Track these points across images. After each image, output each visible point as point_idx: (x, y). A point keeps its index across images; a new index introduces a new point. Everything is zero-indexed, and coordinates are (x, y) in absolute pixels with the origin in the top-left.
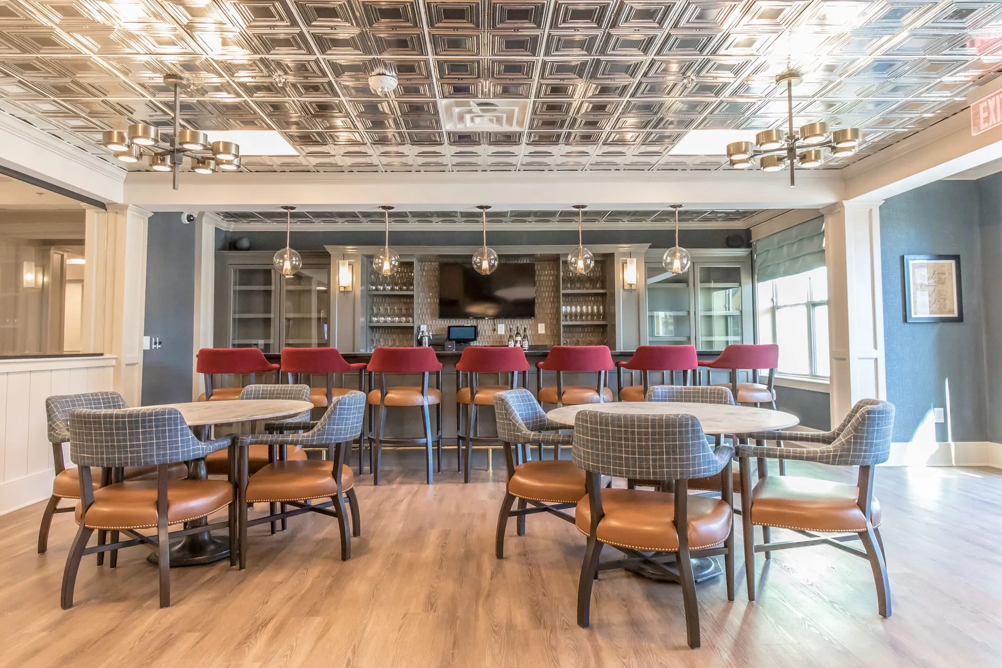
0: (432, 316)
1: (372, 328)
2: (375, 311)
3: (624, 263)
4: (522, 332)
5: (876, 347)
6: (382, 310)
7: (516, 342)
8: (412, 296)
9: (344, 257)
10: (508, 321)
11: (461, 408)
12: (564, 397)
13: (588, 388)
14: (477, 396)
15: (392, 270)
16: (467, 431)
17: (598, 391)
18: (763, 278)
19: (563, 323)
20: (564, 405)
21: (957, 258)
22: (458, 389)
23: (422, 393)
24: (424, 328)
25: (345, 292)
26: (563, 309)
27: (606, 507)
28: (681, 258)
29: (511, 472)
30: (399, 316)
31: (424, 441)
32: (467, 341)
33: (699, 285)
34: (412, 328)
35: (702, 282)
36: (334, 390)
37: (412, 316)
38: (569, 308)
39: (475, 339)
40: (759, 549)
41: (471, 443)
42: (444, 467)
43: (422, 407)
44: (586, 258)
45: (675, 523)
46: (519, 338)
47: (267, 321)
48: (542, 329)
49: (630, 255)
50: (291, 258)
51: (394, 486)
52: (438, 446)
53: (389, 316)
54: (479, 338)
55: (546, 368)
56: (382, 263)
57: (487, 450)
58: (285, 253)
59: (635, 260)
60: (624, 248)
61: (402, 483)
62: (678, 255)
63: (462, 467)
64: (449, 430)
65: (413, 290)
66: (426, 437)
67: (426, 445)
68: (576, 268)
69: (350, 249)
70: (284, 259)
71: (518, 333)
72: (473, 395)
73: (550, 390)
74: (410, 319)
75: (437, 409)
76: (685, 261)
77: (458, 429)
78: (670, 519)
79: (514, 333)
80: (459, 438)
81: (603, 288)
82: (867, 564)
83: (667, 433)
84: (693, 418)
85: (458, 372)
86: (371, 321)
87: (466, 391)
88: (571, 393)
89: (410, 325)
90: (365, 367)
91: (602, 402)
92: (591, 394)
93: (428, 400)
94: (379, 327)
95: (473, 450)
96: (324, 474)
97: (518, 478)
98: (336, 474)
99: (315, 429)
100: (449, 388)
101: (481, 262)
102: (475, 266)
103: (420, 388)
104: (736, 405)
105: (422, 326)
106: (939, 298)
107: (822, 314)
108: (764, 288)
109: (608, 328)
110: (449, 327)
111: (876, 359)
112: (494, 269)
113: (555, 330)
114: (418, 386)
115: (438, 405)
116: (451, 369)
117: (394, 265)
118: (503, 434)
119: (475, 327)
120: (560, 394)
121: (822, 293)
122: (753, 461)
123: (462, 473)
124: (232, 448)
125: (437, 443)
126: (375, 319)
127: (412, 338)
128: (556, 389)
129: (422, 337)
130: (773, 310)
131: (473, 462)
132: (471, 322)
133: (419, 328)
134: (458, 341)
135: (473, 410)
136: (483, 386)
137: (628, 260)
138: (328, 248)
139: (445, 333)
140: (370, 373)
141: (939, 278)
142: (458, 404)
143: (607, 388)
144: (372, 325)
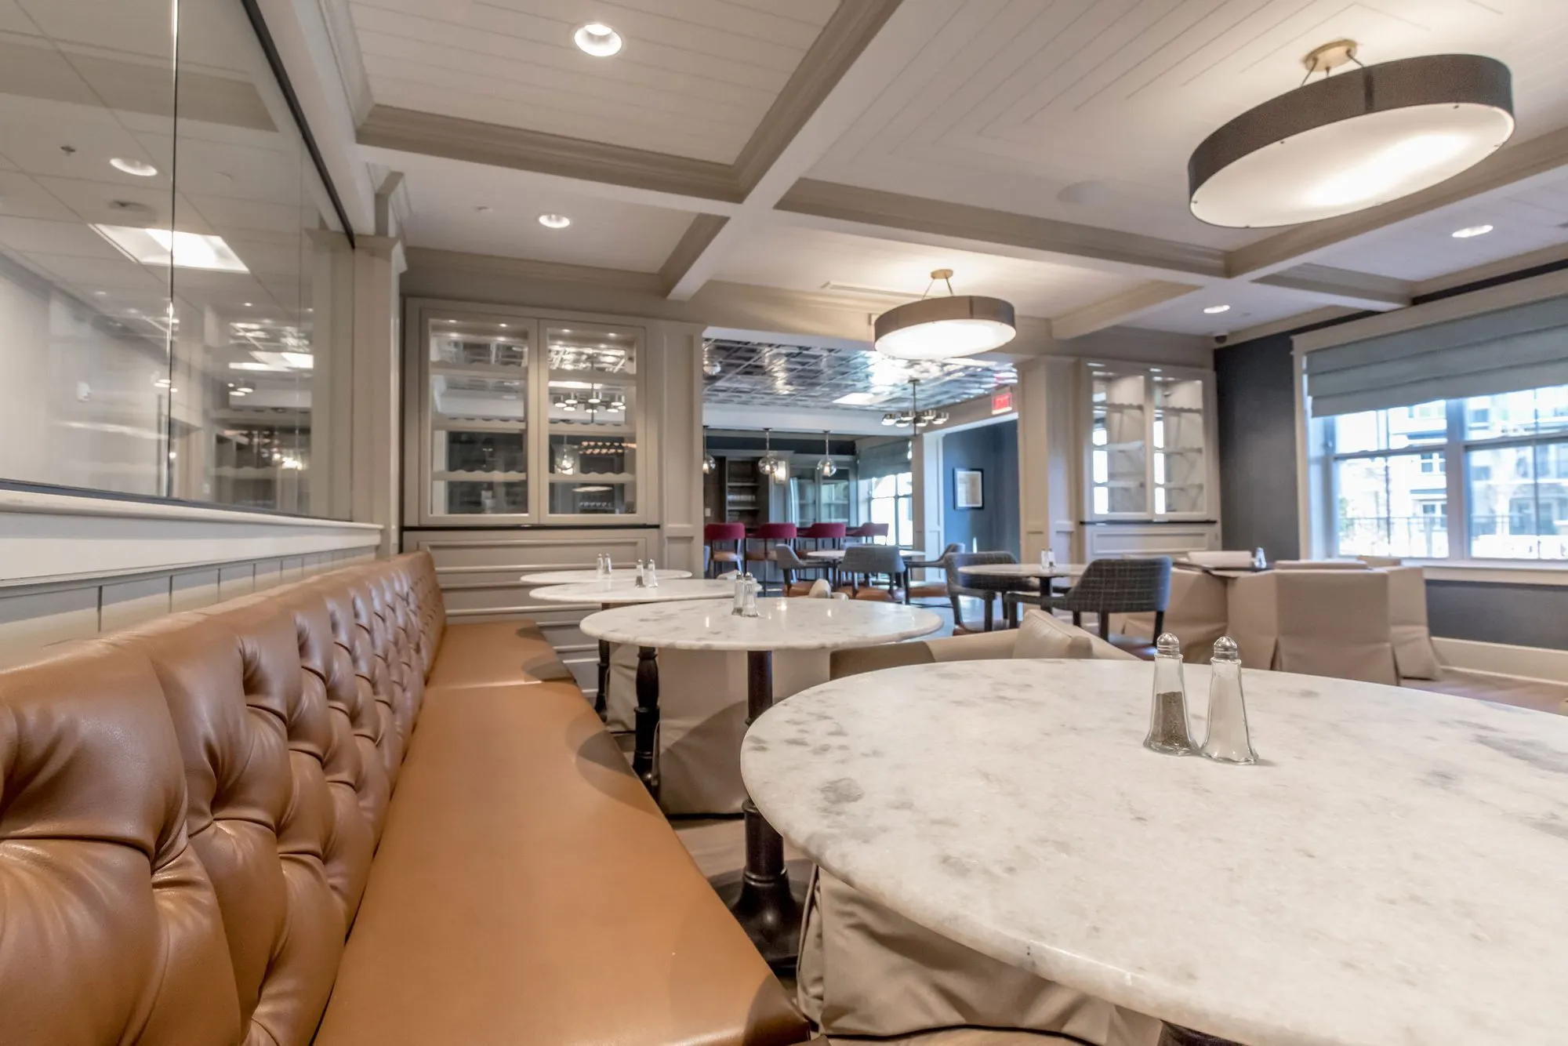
5: (939, 524)
18: (864, 477)
19: (728, 508)
21: (982, 471)
26: (728, 498)
38: (732, 496)
49: (782, 459)
60: (771, 453)
81: (754, 482)
106: (972, 495)
107: (905, 505)
108: (863, 484)
109: (760, 511)
111: (939, 533)
121: (908, 490)
130: (870, 499)
137: (779, 463)
141: (973, 482)
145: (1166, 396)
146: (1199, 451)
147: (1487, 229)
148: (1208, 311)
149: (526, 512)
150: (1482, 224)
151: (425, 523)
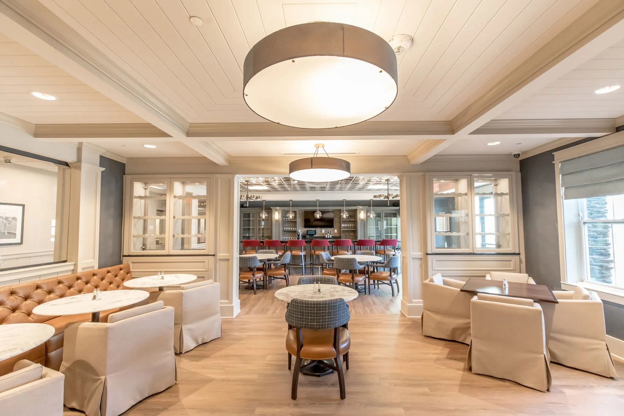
0: (302, 227)
1: (284, 231)
2: (285, 226)
3: (360, 212)
4: (330, 232)
6: (287, 225)
7: (328, 235)
8: (296, 221)
9: (277, 210)
10: (325, 229)
11: (311, 256)
12: (339, 253)
13: (346, 251)
14: (316, 252)
15: (292, 217)
16: (313, 262)
17: (348, 252)
19: (342, 230)
20: (339, 255)
22: (311, 250)
23: (301, 252)
24: (300, 231)
25: (277, 221)
26: (342, 225)
27: (340, 276)
28: (373, 214)
29: (323, 271)
30: (292, 227)
31: (302, 264)
32: (313, 235)
33: (384, 218)
34: (296, 231)
35: (385, 217)
36: (278, 251)
37: (296, 227)
38: (344, 225)
39: (315, 234)
40: (376, 284)
41: (314, 265)
42: (307, 272)
43: (301, 255)
44: (346, 214)
45: (352, 278)
46: (329, 234)
47: (249, 229)
48: (336, 231)
49: (362, 210)
50: (265, 214)
51: (294, 276)
52: (305, 266)
53: (289, 227)
54: (316, 234)
55: (334, 245)
56: (290, 215)
57: (318, 267)
58: (263, 213)
59: (363, 211)
60: (361, 207)
61: (296, 275)
62: (372, 213)
63: (312, 272)
64: (308, 262)
65: (296, 220)
66: (302, 263)
67: (302, 265)
68: (343, 217)
69: (278, 208)
70: (263, 215)
71: (328, 233)
72: (315, 252)
73: (335, 251)
74: (296, 228)
75: (305, 256)
76: (374, 215)
77: (311, 261)
78: (351, 277)
79: (327, 233)
80: (311, 264)
81: (354, 219)
82: (391, 287)
83: (350, 261)
84: (355, 259)
85: (311, 246)
86: (284, 229)
87: (313, 251)
88: (340, 252)
89: (296, 230)
90: (286, 244)
91: (349, 254)
92: (346, 252)
93: (303, 254)
94: (286, 231)
95: (315, 267)
96: (283, 270)
97: (324, 271)
98: (285, 270)
99: (281, 260)
100: (308, 250)
101: (317, 215)
102: (315, 216)
103: (301, 250)
104: (376, 256)
105: (299, 230)
109: (356, 231)
110: (307, 231)
112: (320, 217)
113: (340, 231)
114: (300, 250)
115: (305, 255)
116: (308, 245)
117: (293, 216)
118: (321, 262)
119: (315, 231)
120: (338, 252)
122: (375, 268)
123: (312, 273)
124: (263, 265)
125: (305, 265)
126: (285, 228)
127: (296, 234)
128: (337, 251)
129: (299, 234)
131: (315, 270)
132: (313, 229)
133: (298, 231)
134: (310, 235)
135: (315, 257)
136: (317, 250)
137: (361, 211)
138: (271, 208)
139: (306, 232)
140: (287, 246)
142: (311, 255)
143: (351, 251)
144: (284, 230)
145: (496, 185)
146: (508, 215)
147: (616, 87)
148: (489, 144)
149: (164, 250)
150: (614, 84)
151: (130, 254)
